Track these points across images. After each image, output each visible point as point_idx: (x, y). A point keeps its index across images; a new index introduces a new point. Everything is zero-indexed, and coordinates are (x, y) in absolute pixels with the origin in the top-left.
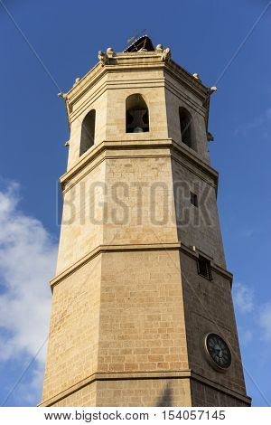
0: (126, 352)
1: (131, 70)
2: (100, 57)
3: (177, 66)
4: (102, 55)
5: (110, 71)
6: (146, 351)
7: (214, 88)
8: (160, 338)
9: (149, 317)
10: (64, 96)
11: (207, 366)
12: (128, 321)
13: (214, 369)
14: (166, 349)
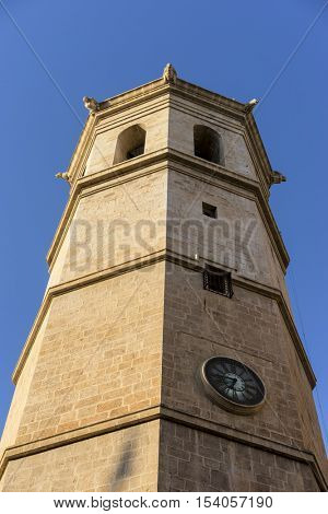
0: (64, 410)
1: (128, 107)
2: (87, 105)
3: (190, 85)
4: (89, 100)
5: (102, 117)
6: (95, 399)
7: (254, 101)
8: (119, 377)
9: (107, 354)
10: (64, 174)
11: (210, 404)
12: (75, 368)
13: (222, 407)
14: (128, 388)
